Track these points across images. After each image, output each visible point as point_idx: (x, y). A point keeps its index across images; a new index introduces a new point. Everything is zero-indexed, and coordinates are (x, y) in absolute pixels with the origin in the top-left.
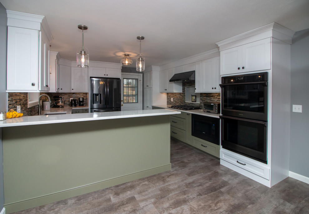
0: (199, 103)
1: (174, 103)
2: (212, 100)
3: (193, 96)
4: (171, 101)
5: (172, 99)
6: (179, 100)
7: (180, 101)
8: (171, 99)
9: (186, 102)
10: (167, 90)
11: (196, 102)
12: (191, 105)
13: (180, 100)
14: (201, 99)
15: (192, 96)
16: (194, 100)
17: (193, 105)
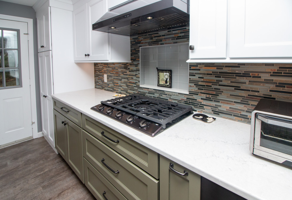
0: (188, 93)
1: (110, 86)
2: (243, 87)
3: (163, 71)
4: (103, 81)
5: (105, 76)
6: (123, 80)
7: (125, 83)
8: (103, 76)
9: (141, 86)
10: (91, 55)
11: (171, 87)
12: (156, 95)
13: (126, 80)
14: (191, 81)
15: (159, 70)
16: (166, 82)
17: (164, 97)
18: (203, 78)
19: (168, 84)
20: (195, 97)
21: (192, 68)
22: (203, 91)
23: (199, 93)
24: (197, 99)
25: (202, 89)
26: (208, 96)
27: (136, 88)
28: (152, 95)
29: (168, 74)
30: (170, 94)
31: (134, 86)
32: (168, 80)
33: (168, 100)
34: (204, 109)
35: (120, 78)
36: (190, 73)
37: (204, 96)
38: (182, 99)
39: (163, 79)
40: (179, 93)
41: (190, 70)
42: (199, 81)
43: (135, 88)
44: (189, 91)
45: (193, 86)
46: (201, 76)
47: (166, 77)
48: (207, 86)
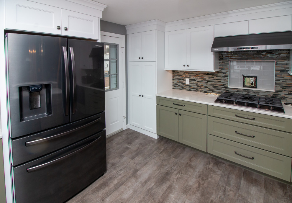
18: (286, 82)
19: (254, 85)
20: (280, 93)
21: (277, 76)
22: (286, 90)
23: (283, 91)
24: (281, 94)
25: (286, 89)
26: (290, 92)
27: (225, 88)
28: (241, 93)
29: (254, 79)
30: (258, 92)
31: (222, 87)
32: (254, 83)
33: (256, 96)
34: (287, 100)
35: (207, 81)
36: (275, 79)
37: (287, 93)
38: (269, 95)
39: (249, 82)
40: (266, 91)
41: (276, 77)
42: (283, 84)
43: (223, 88)
44: (275, 90)
45: (278, 87)
46: (284, 81)
47: (252, 81)
48: (289, 87)
